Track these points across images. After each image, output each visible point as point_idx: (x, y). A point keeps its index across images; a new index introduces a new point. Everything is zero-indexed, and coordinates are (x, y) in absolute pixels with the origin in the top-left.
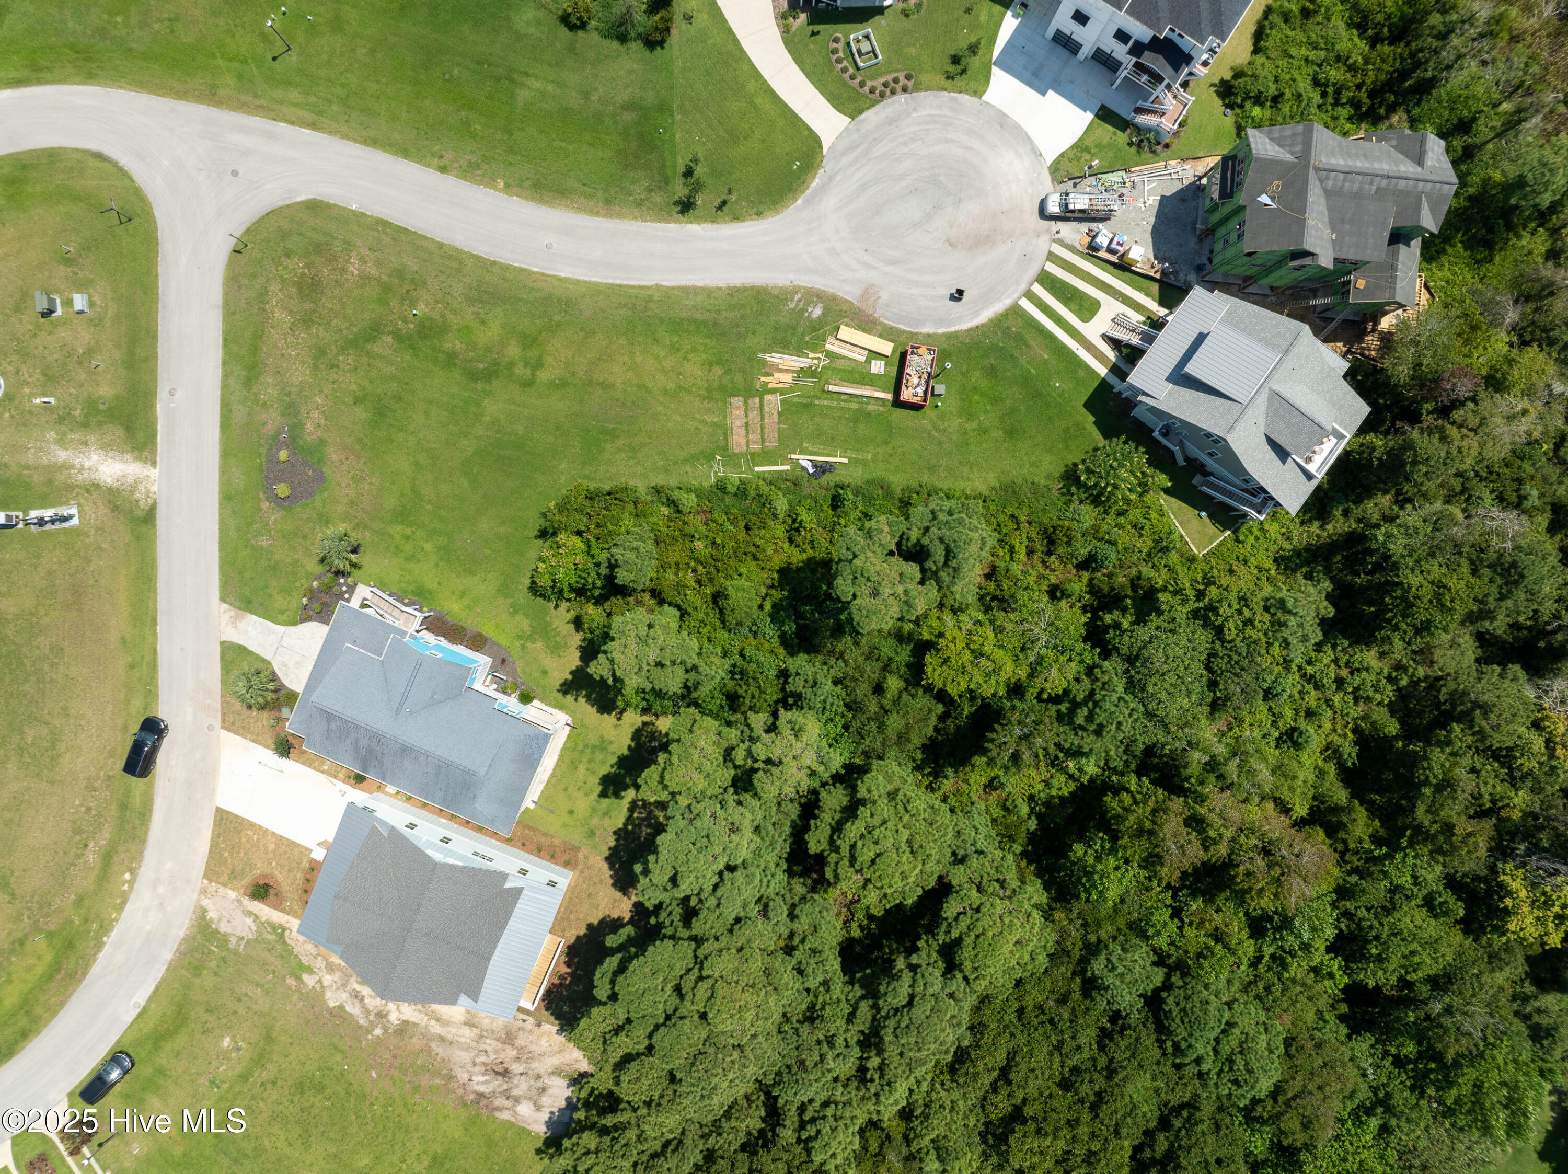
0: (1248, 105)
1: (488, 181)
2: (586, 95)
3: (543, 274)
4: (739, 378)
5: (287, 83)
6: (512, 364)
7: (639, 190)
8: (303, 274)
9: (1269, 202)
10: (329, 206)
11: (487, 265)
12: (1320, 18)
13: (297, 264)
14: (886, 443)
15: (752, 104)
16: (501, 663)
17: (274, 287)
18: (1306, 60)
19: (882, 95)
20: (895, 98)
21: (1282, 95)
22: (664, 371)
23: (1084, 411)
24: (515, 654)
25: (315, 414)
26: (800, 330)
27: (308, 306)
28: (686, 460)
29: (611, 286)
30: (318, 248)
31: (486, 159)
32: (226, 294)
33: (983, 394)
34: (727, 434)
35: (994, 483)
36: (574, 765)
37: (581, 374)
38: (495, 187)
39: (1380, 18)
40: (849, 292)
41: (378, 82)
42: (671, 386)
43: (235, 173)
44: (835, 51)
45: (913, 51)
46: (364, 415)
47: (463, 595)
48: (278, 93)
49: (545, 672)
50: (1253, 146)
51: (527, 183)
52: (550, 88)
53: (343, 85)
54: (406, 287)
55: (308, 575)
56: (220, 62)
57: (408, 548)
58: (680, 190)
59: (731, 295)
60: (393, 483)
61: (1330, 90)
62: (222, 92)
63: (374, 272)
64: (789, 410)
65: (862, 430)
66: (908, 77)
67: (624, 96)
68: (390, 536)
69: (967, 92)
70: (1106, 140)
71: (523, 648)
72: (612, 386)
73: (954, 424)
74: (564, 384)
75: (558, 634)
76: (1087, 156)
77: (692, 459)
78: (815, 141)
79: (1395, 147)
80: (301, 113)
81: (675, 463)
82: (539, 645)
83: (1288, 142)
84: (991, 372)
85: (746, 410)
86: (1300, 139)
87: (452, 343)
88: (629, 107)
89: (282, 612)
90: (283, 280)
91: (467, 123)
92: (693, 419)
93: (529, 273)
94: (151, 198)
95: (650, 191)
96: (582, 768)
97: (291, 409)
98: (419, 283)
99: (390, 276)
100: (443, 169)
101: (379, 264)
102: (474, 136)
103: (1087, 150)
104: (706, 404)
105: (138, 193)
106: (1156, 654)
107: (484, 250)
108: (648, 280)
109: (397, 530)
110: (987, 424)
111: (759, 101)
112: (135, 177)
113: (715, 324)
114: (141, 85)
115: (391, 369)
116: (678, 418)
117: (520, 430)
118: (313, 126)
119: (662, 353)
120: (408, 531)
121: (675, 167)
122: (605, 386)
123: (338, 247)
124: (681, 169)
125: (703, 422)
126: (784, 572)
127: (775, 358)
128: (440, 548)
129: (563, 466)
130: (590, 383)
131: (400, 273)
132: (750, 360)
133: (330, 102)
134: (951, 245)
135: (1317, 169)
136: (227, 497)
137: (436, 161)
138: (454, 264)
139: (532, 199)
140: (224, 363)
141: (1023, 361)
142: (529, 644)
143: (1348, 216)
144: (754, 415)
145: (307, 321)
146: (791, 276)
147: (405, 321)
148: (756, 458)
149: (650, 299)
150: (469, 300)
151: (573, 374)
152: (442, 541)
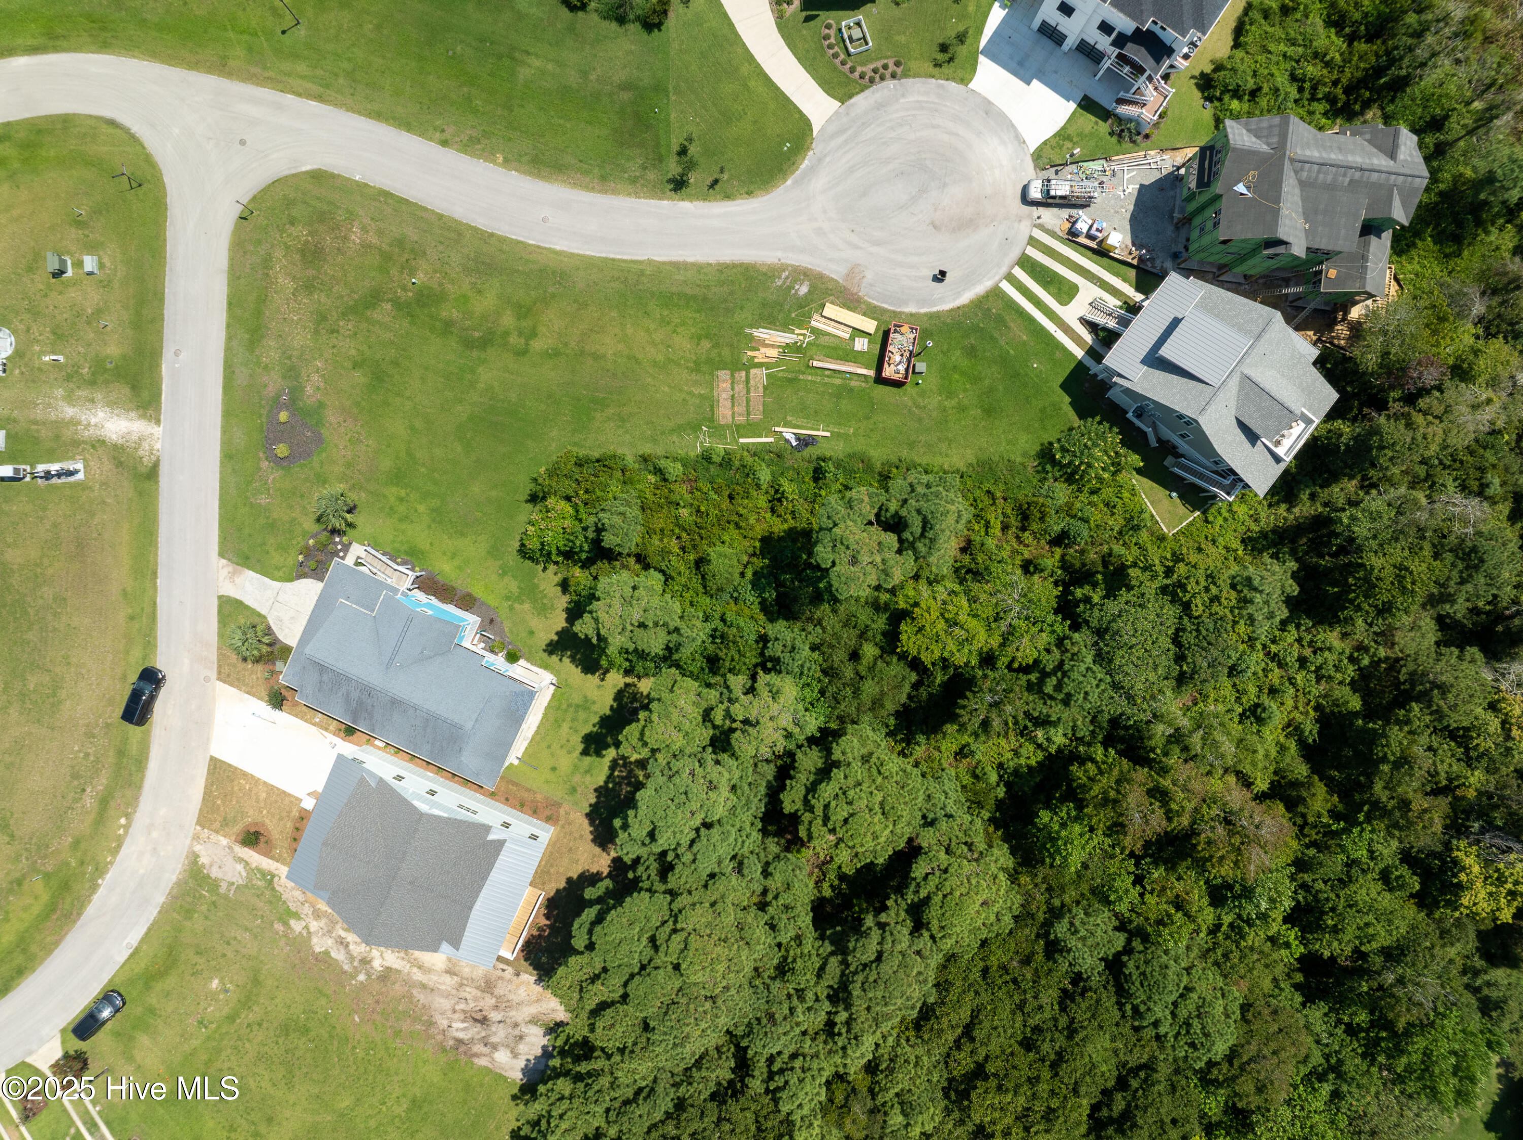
0: (1226, 98)
1: (488, 155)
2: (584, 74)
3: (539, 247)
4: (726, 352)
5: (295, 56)
6: (506, 334)
7: (634, 167)
8: (307, 242)
9: (1244, 191)
10: (333, 176)
11: (486, 237)
12: (1298, 16)
13: (300, 232)
14: (868, 418)
15: (745, 85)
16: (490, 623)
17: (278, 253)
18: (1285, 56)
19: (872, 81)
20: (885, 83)
21: (1259, 89)
22: (654, 344)
23: (1060, 391)
24: (503, 614)
25: (315, 377)
26: (787, 307)
27: (311, 272)
28: (673, 431)
29: (606, 259)
30: (322, 217)
31: (486, 135)
32: (232, 259)
33: (963, 373)
34: (713, 404)
35: (971, 459)
36: (557, 724)
37: (573, 344)
38: (494, 162)
39: (1357, 16)
40: (835, 271)
41: (384, 57)
42: (660, 358)
43: (243, 142)
44: (826, 37)
45: (902, 39)
46: (363, 380)
47: (454, 556)
48: (286, 66)
49: (532, 633)
50: (1230, 136)
51: (525, 159)
52: (550, 66)
53: (349, 60)
54: (406, 256)
55: (305, 534)
56: (231, 34)
57: (402, 509)
58: (674, 168)
59: (721, 272)
60: (389, 446)
61: (1307, 85)
62: (232, 63)
63: (375, 241)
64: (774, 384)
65: (844, 405)
66: (897, 64)
67: (620, 76)
68: (385, 496)
69: (953, 79)
70: (1088, 129)
71: (511, 608)
72: (604, 357)
73: (934, 401)
74: (557, 354)
75: (545, 596)
76: (1068, 144)
77: (679, 429)
78: (806, 124)
79: (1369, 141)
80: (309, 85)
81: (663, 433)
82: (527, 606)
83: (1265, 133)
84: (971, 352)
85: (733, 383)
86: (1276, 131)
87: (449, 311)
88: (626, 86)
89: (278, 568)
90: (287, 247)
91: (469, 99)
92: (681, 390)
93: (525, 245)
94: (161, 166)
95: (645, 168)
96: (565, 727)
97: (292, 372)
98: (418, 252)
99: (391, 245)
100: (444, 143)
101: (380, 233)
102: (475, 112)
103: (1069, 138)
104: (694, 377)
105: (148, 159)
106: (1125, 627)
107: (483, 223)
108: (640, 255)
109: (392, 492)
110: (966, 402)
111: (752, 84)
112: (146, 145)
113: (705, 299)
114: (154, 55)
115: (389, 335)
116: (666, 389)
117: (513, 397)
118: (320, 98)
119: (652, 326)
120: (403, 493)
121: (669, 146)
122: (596, 357)
123: (341, 216)
124: (676, 148)
125: (690, 393)
126: (766, 540)
127: (761, 333)
128: (433, 510)
129: (554, 433)
130: (582, 353)
131: (400, 243)
132: (738, 334)
133: (336, 75)
134: (935, 227)
135: (1292, 160)
136: (228, 456)
137: (438, 134)
138: (453, 235)
139: (530, 174)
140: (228, 326)
141: (1002, 343)
142: (517, 606)
143: (1322, 207)
144: (740, 388)
145: (309, 287)
146: (779, 254)
147: (404, 289)
148: (741, 430)
149: (642, 273)
150: (467, 270)
151: (566, 345)
152: (435, 503)
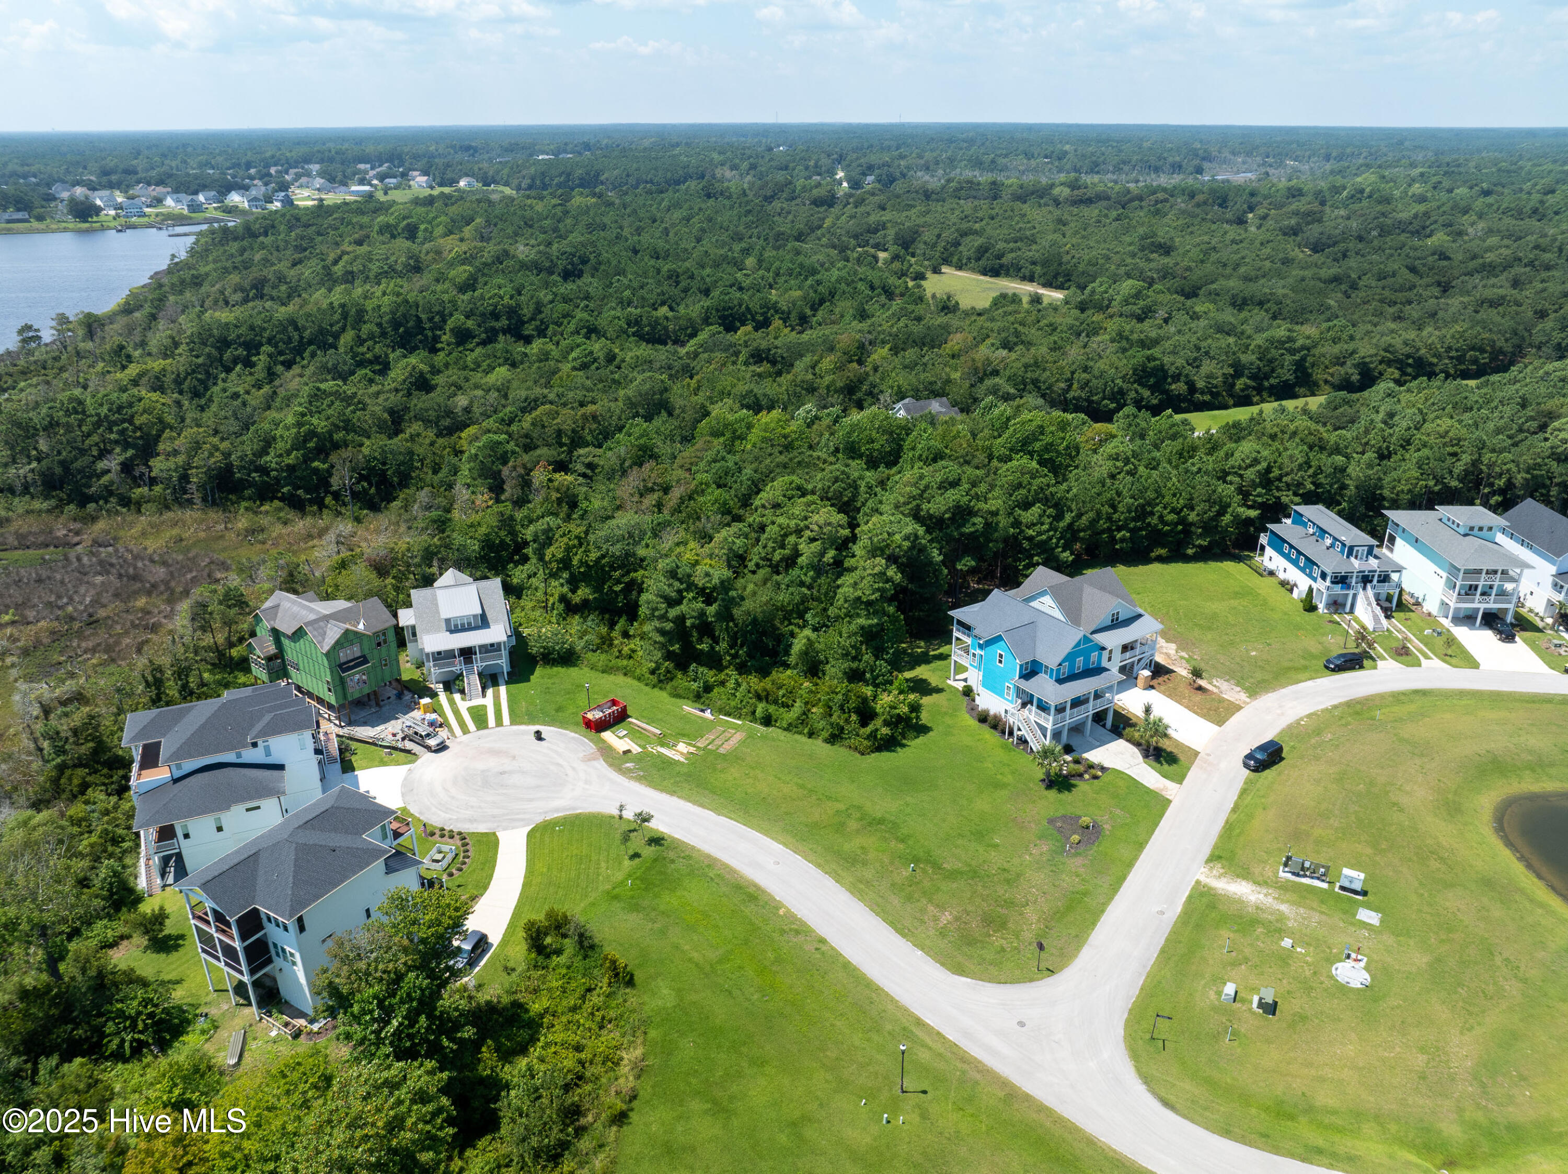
1: (791, 917)
3: (795, 852)
4: (710, 760)
5: (925, 1070)
7: (680, 864)
9: (361, 624)
10: (943, 965)
13: (998, 940)
19: (460, 833)
23: (532, 680)
25: (1036, 853)
26: (649, 763)
30: (971, 942)
31: (783, 932)
32: (1078, 949)
34: (742, 742)
38: (788, 910)
40: (601, 765)
43: (1021, 1025)
44: (460, 869)
46: (995, 837)
47: (980, 741)
48: (939, 1065)
49: (949, 701)
51: (761, 902)
55: (1091, 784)
56: (985, 1118)
58: (651, 851)
62: (999, 1092)
63: (931, 908)
64: (695, 736)
65: (660, 717)
66: (433, 834)
69: (408, 813)
74: (829, 798)
78: (530, 835)
85: (720, 748)
89: (1123, 780)
94: (1122, 1046)
95: (673, 861)
97: (1056, 865)
98: (897, 886)
99: (919, 901)
100: (823, 941)
101: (923, 911)
102: (778, 953)
103: (381, 761)
105: (1135, 1055)
107: (829, 882)
108: (722, 819)
112: (1133, 1069)
115: (956, 851)
116: (767, 758)
118: (919, 1022)
121: (641, 863)
123: (953, 935)
124: (637, 860)
125: (753, 751)
127: (677, 757)
131: (909, 899)
136: (1140, 844)
137: (824, 950)
139: (764, 891)
140: (1103, 911)
144: (718, 742)
145: (1010, 904)
147: (925, 871)
148: (737, 728)
